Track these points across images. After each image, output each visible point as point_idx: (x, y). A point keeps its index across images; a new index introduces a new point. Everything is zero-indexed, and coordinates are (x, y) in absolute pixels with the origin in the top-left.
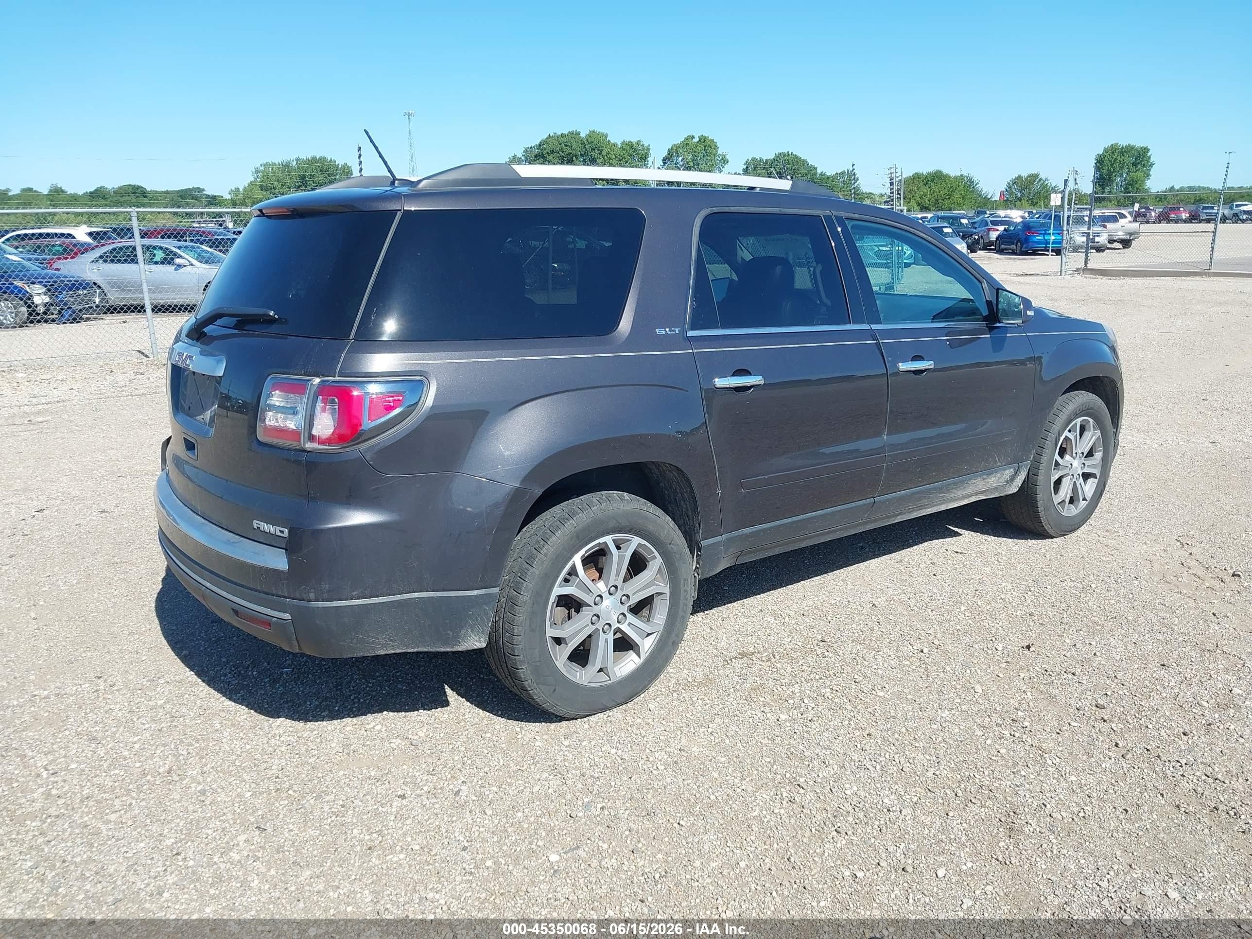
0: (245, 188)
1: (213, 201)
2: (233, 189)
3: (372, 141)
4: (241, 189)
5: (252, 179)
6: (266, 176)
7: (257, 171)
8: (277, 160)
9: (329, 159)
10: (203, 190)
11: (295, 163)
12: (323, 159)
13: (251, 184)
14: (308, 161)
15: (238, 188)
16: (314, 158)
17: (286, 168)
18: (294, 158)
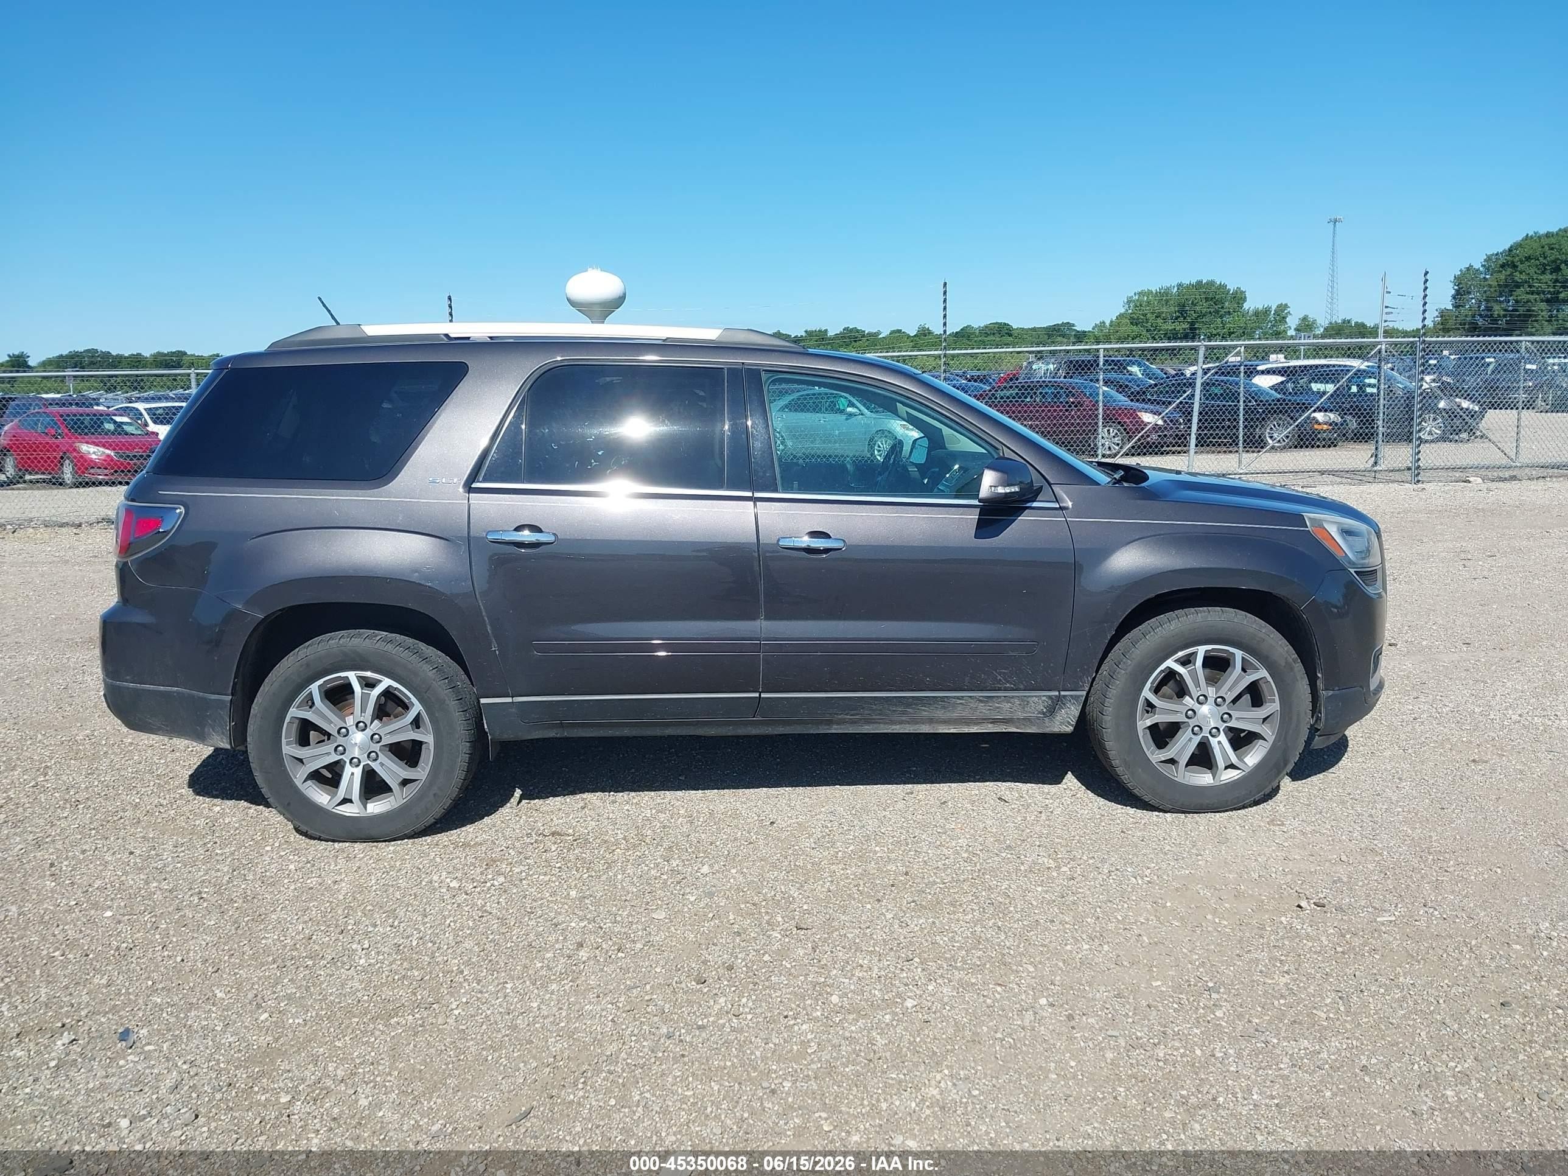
0: (1111, 322)
1: (1081, 337)
2: (1098, 323)
3: (324, 305)
4: (1107, 324)
5: (1123, 311)
6: (1139, 305)
7: (1129, 302)
8: (1154, 288)
9: (1218, 283)
10: (1073, 325)
11: (1176, 289)
12: (1211, 283)
13: (1121, 316)
14: (1190, 286)
15: (1104, 322)
16: (1199, 283)
17: (1163, 296)
18: (1175, 283)
